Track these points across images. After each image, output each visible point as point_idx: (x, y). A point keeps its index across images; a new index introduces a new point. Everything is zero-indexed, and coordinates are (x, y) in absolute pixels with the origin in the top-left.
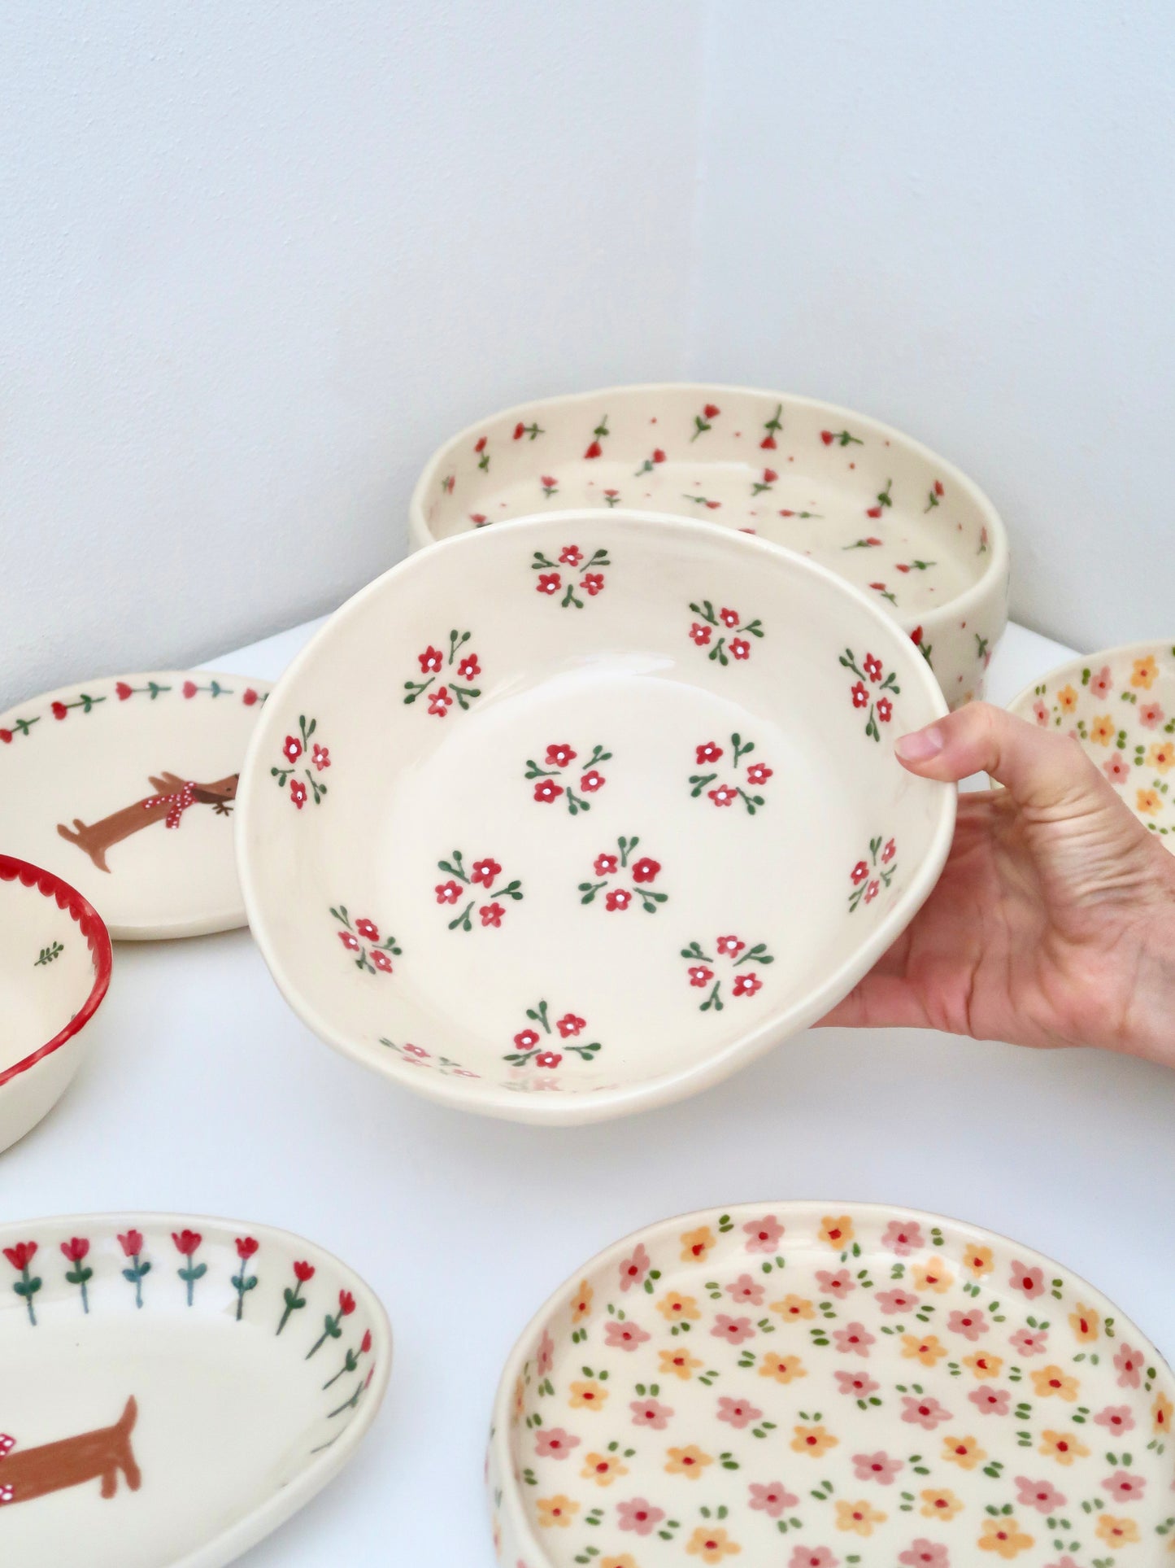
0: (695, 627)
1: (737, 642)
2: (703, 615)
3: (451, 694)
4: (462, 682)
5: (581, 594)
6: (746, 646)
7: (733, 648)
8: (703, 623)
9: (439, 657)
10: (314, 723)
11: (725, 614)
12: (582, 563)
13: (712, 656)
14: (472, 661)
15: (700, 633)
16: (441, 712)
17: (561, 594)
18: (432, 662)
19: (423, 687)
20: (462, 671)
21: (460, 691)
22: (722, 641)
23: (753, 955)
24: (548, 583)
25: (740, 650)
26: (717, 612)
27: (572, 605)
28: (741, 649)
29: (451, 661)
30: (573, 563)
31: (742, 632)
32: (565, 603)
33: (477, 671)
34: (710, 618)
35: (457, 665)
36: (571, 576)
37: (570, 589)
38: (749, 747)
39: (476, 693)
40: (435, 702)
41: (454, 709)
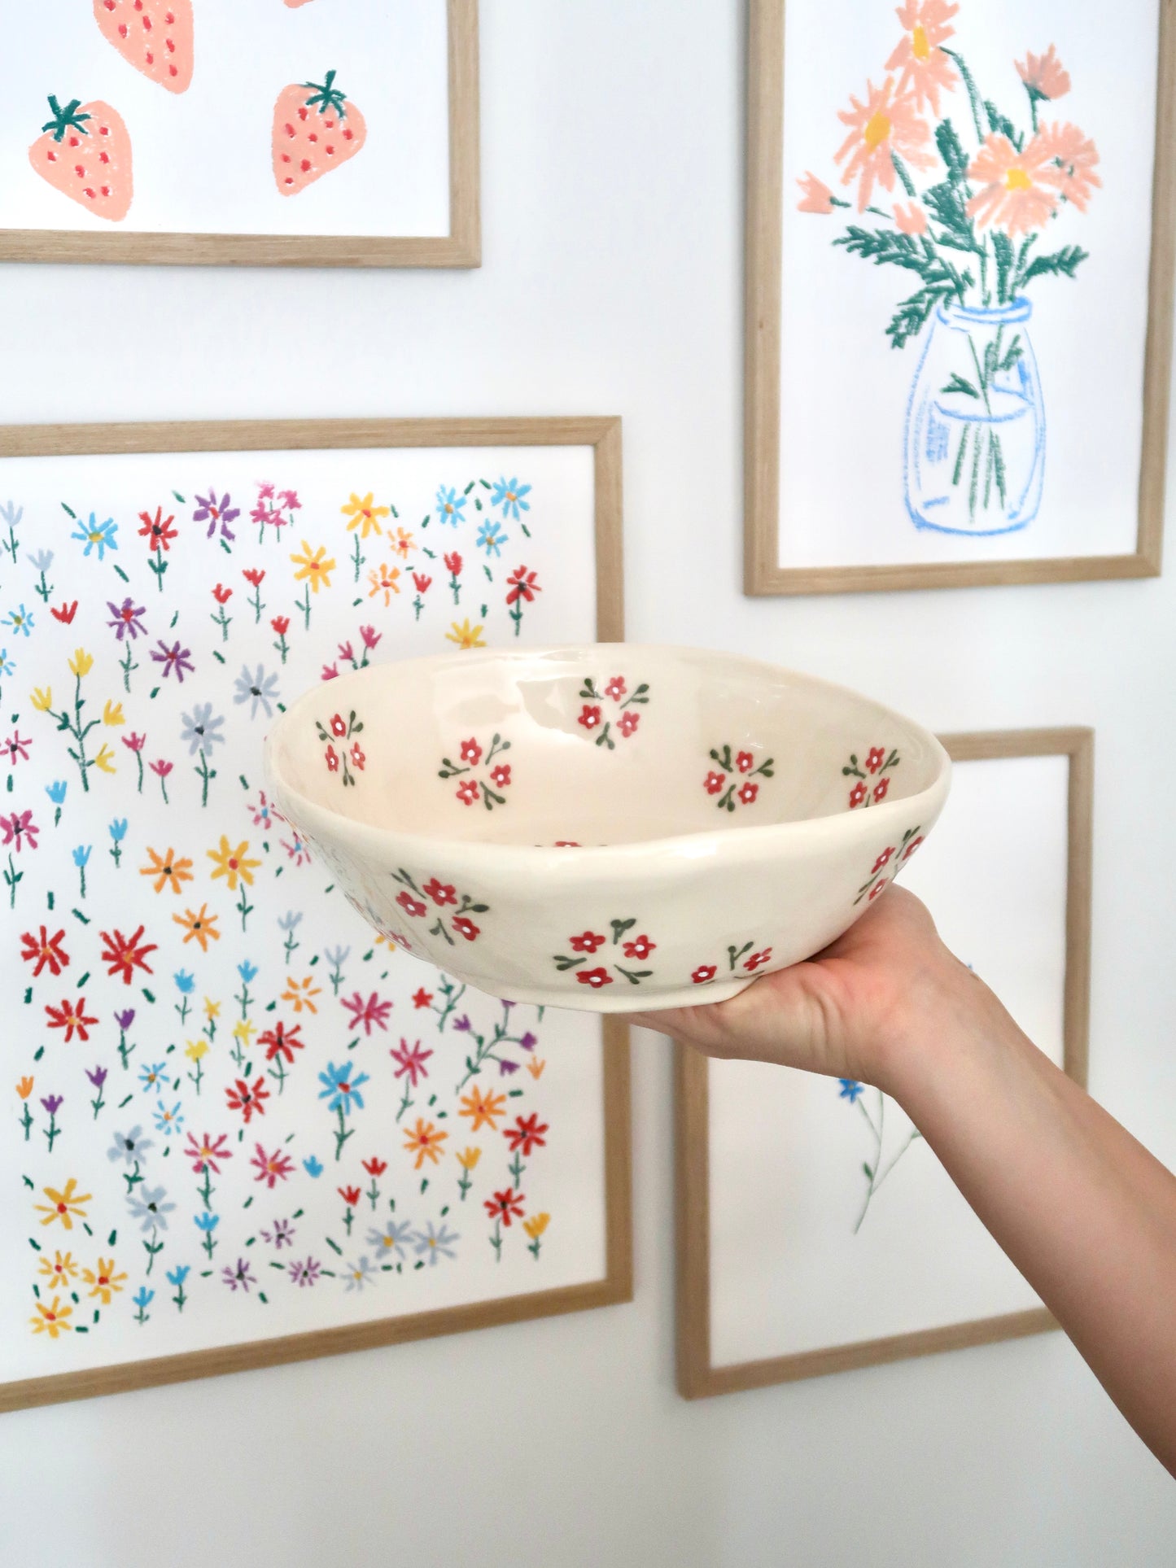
0: (711, 775)
1: (747, 787)
2: (720, 762)
3: (480, 790)
4: (491, 785)
5: (615, 733)
6: (754, 789)
7: (742, 794)
8: (718, 770)
9: (478, 753)
10: (362, 725)
11: (743, 756)
12: (624, 698)
13: (721, 804)
14: (505, 771)
15: (714, 782)
16: (467, 801)
17: (598, 731)
18: (471, 753)
19: (458, 772)
20: (494, 776)
21: (488, 793)
22: (733, 787)
24: (589, 716)
25: (748, 794)
26: (734, 756)
27: (605, 744)
28: (750, 793)
29: (487, 762)
30: (616, 698)
31: (754, 776)
32: (599, 741)
33: (507, 781)
34: (726, 765)
35: (491, 769)
36: (611, 712)
37: (607, 727)
39: (501, 801)
40: (464, 790)
41: (479, 804)
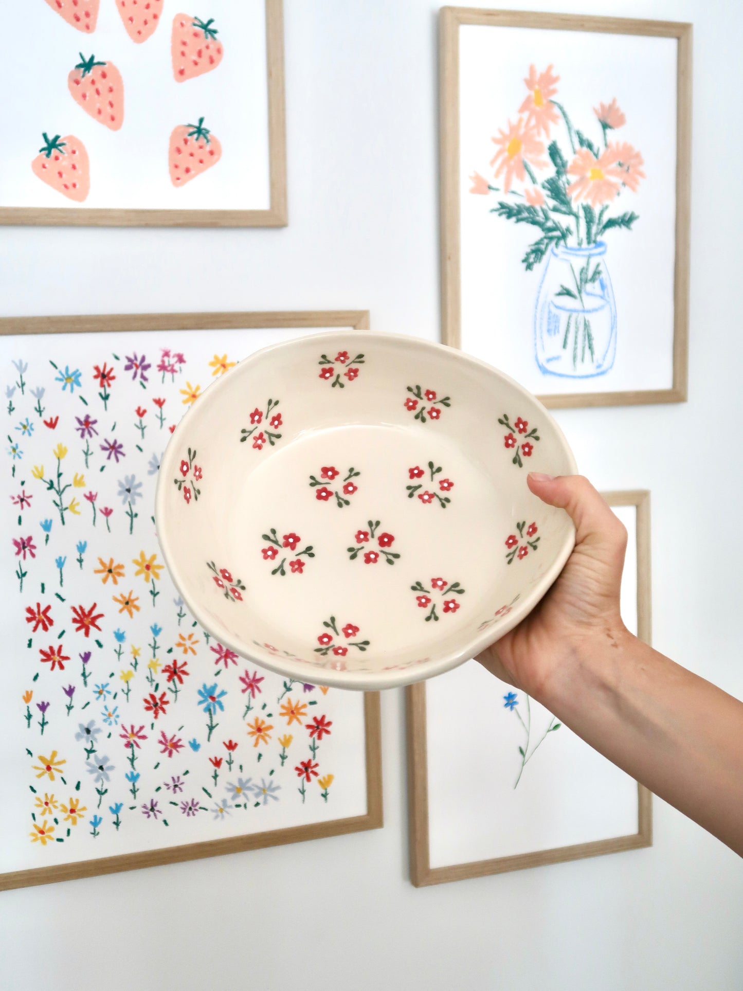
0: (409, 400)
1: (433, 409)
2: (414, 393)
3: (266, 436)
4: (272, 430)
5: (344, 380)
6: (438, 412)
7: (430, 413)
8: (413, 398)
9: (260, 415)
10: (195, 452)
11: (428, 393)
12: (348, 362)
13: (417, 417)
14: (278, 418)
15: (411, 404)
16: (260, 447)
17: (333, 379)
18: (257, 418)
19: (251, 432)
20: (272, 423)
21: (270, 435)
22: (423, 408)
23: (453, 589)
24: (326, 373)
25: (434, 414)
26: (423, 392)
27: (338, 386)
29: (267, 418)
30: (343, 362)
31: (437, 404)
32: (334, 385)
33: (280, 423)
34: (418, 395)
35: (270, 419)
36: (340, 369)
37: (338, 376)
38: (439, 470)
39: (279, 436)
40: (257, 441)
41: (267, 446)
